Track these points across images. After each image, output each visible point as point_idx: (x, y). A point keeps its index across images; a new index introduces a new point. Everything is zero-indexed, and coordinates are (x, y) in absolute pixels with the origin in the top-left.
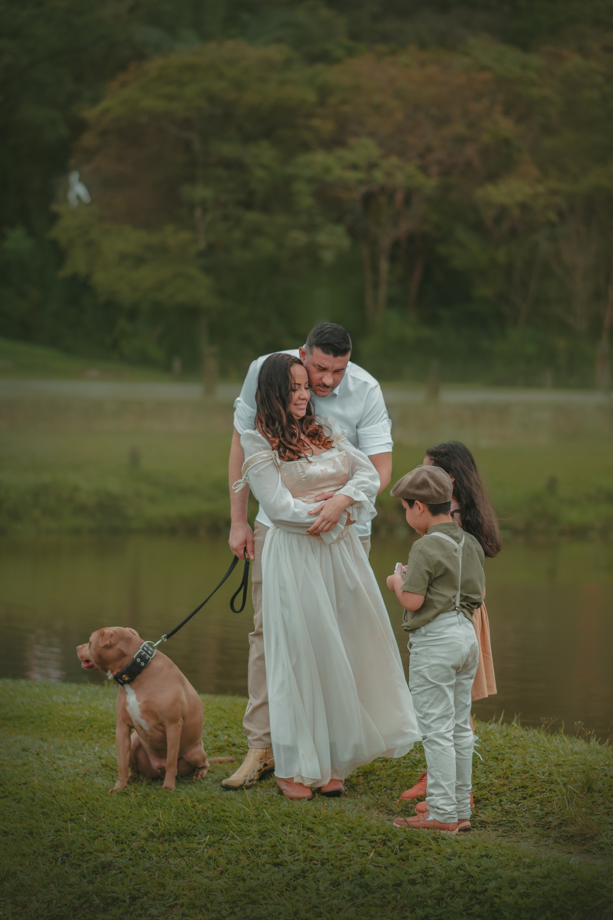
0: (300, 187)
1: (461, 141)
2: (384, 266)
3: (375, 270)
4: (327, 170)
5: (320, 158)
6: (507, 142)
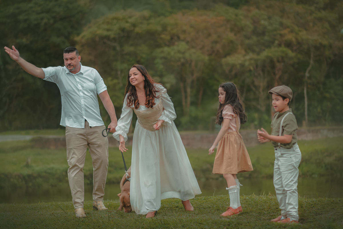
0: (158, 61)
1: (216, 42)
2: (189, 90)
3: (186, 92)
4: (169, 54)
5: (166, 49)
6: (232, 42)
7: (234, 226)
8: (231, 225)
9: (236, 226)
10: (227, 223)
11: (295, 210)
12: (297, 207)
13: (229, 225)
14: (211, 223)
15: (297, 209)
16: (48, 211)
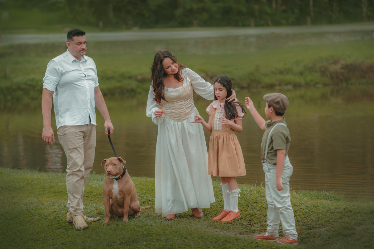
7: (221, 244)
8: (218, 243)
9: (223, 244)
10: (214, 240)
11: (293, 228)
12: (294, 224)
13: (216, 242)
14: (196, 238)
15: (295, 226)
16: (22, 198)
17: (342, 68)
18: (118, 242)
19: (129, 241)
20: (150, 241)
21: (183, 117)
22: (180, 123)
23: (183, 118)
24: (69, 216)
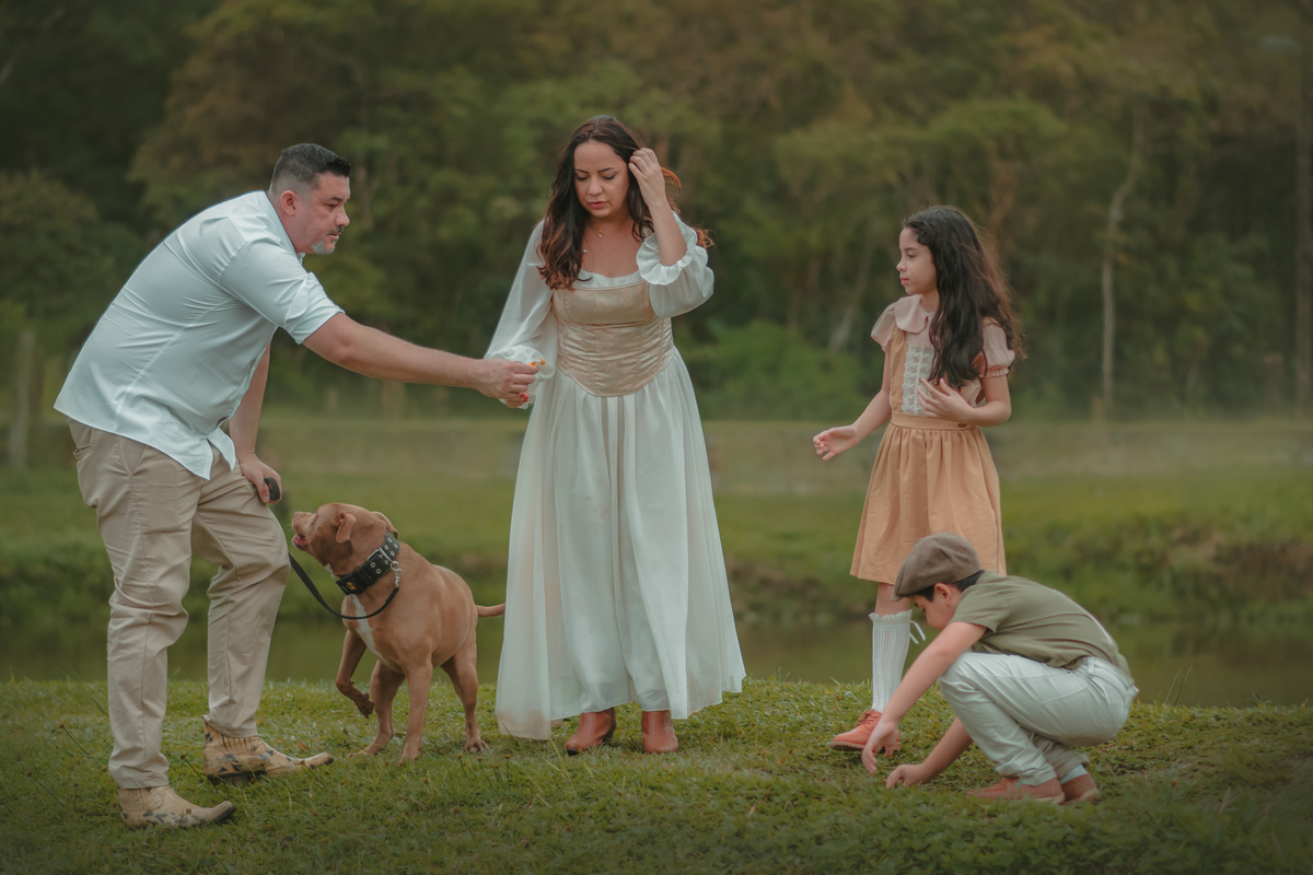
0: (516, 133)
1: (756, 68)
4: (559, 107)
5: (548, 89)
6: (818, 69)
7: (789, 802)
8: (776, 799)
9: (796, 803)
10: (763, 791)
13: (769, 798)
14: (696, 787)
16: (43, 716)
17: (1217, 559)
18: (401, 806)
19: (442, 804)
20: (521, 802)
21: (628, 383)
22: (612, 402)
23: (628, 387)
24: (220, 755)
